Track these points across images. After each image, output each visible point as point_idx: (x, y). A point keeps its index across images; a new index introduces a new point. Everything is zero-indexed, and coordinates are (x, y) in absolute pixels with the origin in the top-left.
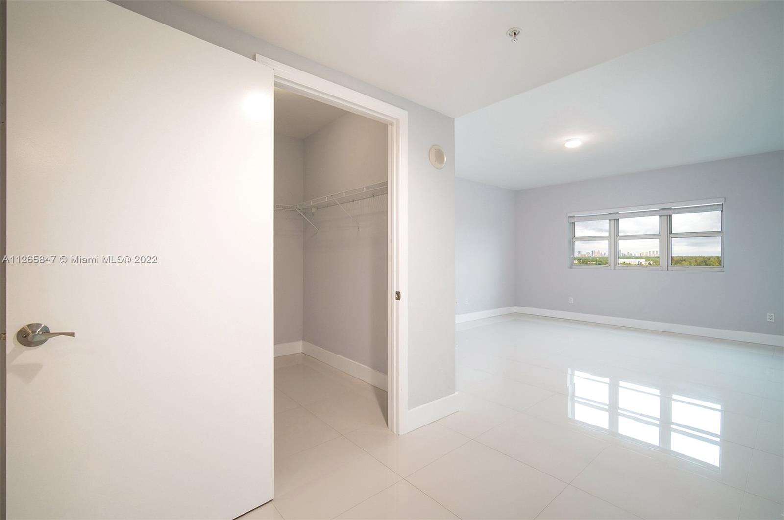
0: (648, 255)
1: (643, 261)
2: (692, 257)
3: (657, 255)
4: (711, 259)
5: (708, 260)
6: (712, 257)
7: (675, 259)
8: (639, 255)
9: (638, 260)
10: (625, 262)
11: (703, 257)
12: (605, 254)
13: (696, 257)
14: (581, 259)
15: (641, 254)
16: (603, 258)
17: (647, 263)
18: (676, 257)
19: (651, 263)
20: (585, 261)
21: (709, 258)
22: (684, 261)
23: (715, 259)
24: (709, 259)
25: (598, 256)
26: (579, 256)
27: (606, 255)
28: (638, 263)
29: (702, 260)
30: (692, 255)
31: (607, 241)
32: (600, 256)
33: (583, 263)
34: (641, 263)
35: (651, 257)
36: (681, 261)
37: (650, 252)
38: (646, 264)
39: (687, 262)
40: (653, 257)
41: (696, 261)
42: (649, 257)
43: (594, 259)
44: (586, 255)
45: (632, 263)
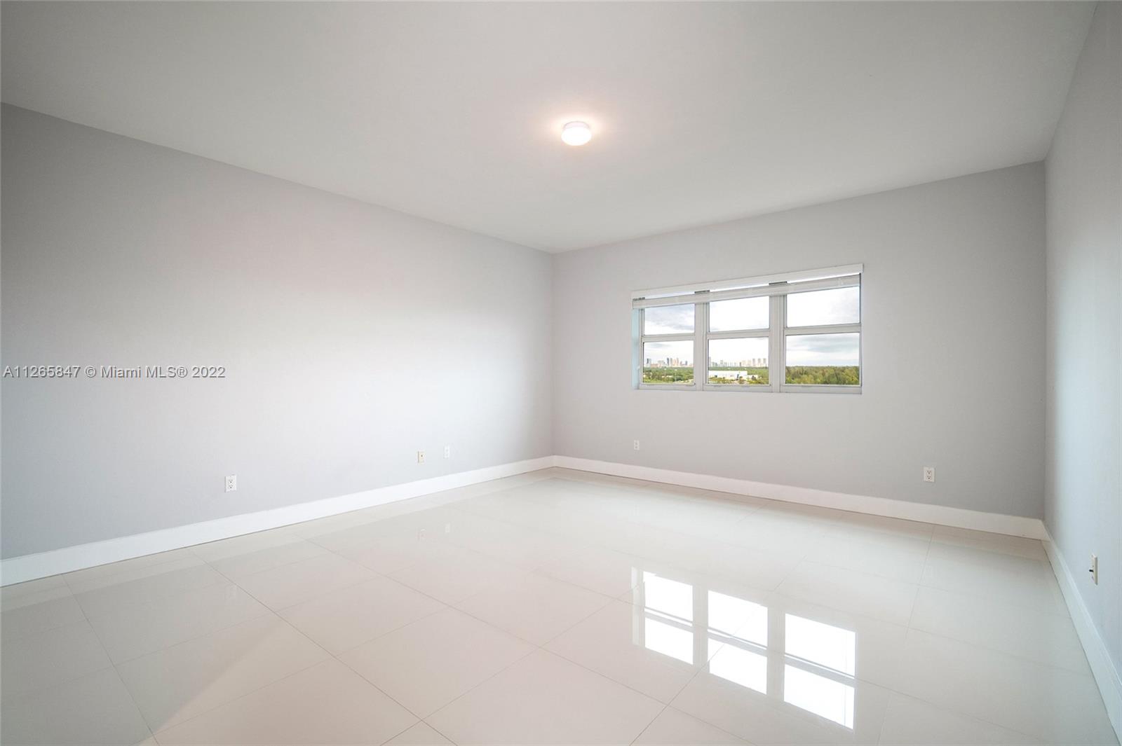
0: (752, 365)
1: (744, 374)
2: (817, 368)
3: (764, 366)
4: (847, 371)
5: (841, 373)
6: (848, 367)
7: (792, 371)
8: (738, 365)
9: (736, 373)
10: (716, 376)
11: (835, 368)
12: (686, 363)
13: (823, 368)
14: (650, 371)
15: (740, 363)
16: (684, 369)
17: (750, 377)
18: (794, 368)
19: (756, 376)
20: (658, 373)
21: (843, 369)
22: (805, 374)
23: (851, 371)
24: (843, 371)
25: (676, 366)
26: (649, 366)
27: (688, 366)
28: (736, 378)
29: (832, 372)
30: (818, 365)
31: (692, 342)
32: (679, 366)
33: (653, 377)
34: (741, 377)
35: (756, 368)
36: (802, 374)
37: (754, 360)
38: (748, 379)
39: (810, 376)
40: (759, 368)
41: (823, 374)
42: (752, 368)
43: (670, 371)
44: (658, 366)
45: (728, 378)
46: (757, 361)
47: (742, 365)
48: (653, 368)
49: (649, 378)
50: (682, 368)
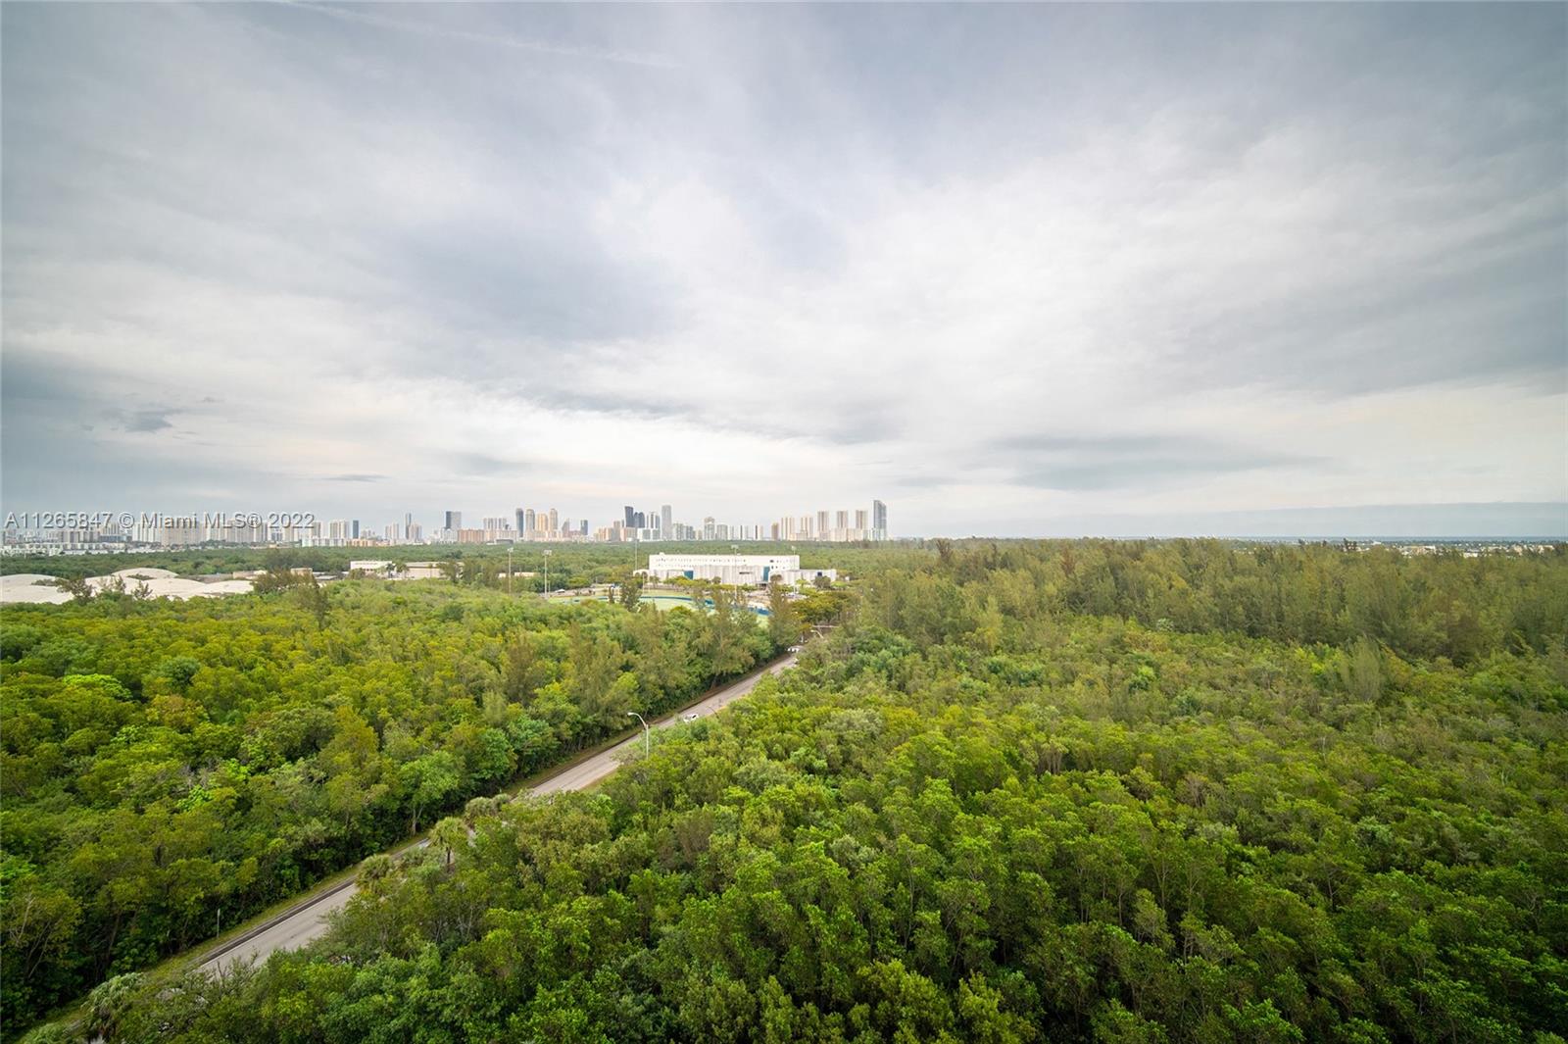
0: (816, 535)
1: (786, 566)
2: (1044, 544)
3: (861, 538)
4: (1149, 554)
5: (1128, 561)
6: (1153, 543)
7: (958, 556)
8: (768, 535)
9: (760, 562)
10: (690, 574)
11: (1107, 547)
12: (585, 529)
13: (1066, 547)
15: (775, 528)
16: (575, 547)
17: (810, 576)
18: (964, 543)
19: (831, 574)
20: (483, 564)
21: (1137, 550)
22: (1004, 565)
23: (1165, 554)
24: (1136, 556)
25: (547, 538)
26: (451, 538)
27: (591, 536)
28: (760, 580)
29: (1099, 558)
32: (560, 538)
33: (468, 575)
34: (778, 577)
35: (831, 545)
36: (991, 566)
37: (823, 515)
38: (803, 582)
39: (1022, 573)
40: (842, 545)
41: (1068, 568)
42: (818, 545)
43: (525, 557)
44: (487, 537)
45: (731, 580)
46: (832, 522)
47: (782, 536)
48: (468, 545)
49: (455, 582)
50: (568, 544)
